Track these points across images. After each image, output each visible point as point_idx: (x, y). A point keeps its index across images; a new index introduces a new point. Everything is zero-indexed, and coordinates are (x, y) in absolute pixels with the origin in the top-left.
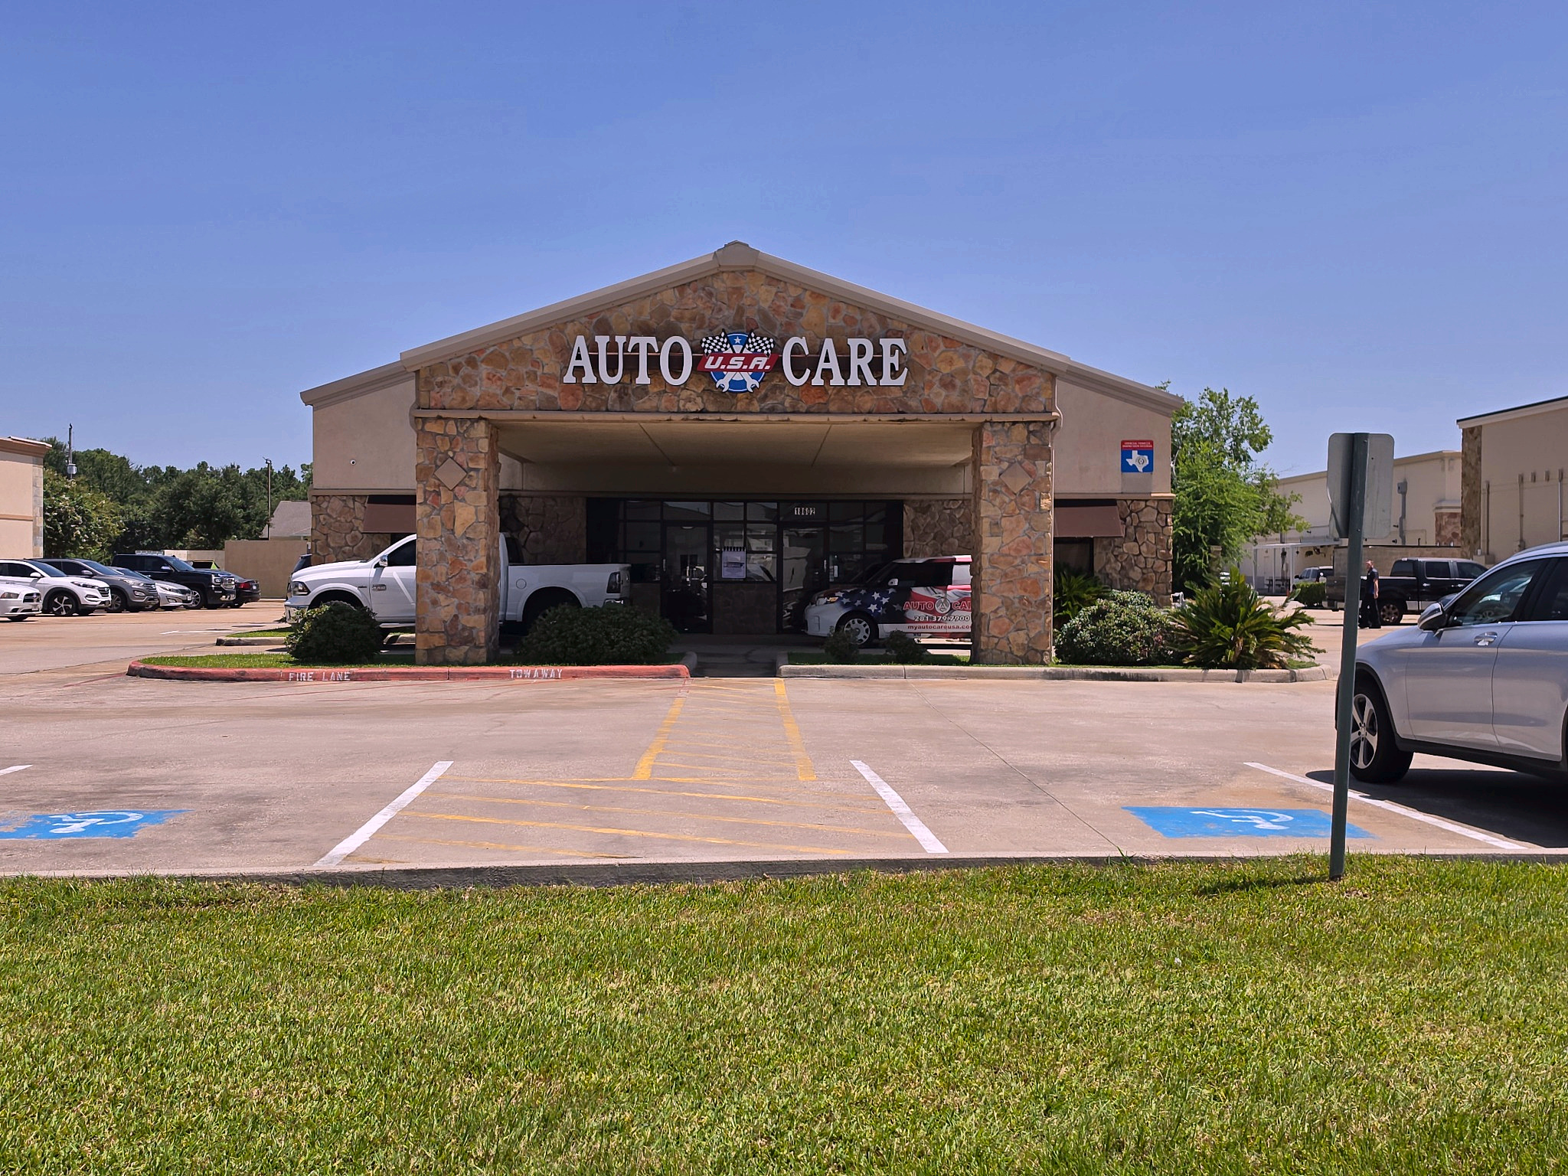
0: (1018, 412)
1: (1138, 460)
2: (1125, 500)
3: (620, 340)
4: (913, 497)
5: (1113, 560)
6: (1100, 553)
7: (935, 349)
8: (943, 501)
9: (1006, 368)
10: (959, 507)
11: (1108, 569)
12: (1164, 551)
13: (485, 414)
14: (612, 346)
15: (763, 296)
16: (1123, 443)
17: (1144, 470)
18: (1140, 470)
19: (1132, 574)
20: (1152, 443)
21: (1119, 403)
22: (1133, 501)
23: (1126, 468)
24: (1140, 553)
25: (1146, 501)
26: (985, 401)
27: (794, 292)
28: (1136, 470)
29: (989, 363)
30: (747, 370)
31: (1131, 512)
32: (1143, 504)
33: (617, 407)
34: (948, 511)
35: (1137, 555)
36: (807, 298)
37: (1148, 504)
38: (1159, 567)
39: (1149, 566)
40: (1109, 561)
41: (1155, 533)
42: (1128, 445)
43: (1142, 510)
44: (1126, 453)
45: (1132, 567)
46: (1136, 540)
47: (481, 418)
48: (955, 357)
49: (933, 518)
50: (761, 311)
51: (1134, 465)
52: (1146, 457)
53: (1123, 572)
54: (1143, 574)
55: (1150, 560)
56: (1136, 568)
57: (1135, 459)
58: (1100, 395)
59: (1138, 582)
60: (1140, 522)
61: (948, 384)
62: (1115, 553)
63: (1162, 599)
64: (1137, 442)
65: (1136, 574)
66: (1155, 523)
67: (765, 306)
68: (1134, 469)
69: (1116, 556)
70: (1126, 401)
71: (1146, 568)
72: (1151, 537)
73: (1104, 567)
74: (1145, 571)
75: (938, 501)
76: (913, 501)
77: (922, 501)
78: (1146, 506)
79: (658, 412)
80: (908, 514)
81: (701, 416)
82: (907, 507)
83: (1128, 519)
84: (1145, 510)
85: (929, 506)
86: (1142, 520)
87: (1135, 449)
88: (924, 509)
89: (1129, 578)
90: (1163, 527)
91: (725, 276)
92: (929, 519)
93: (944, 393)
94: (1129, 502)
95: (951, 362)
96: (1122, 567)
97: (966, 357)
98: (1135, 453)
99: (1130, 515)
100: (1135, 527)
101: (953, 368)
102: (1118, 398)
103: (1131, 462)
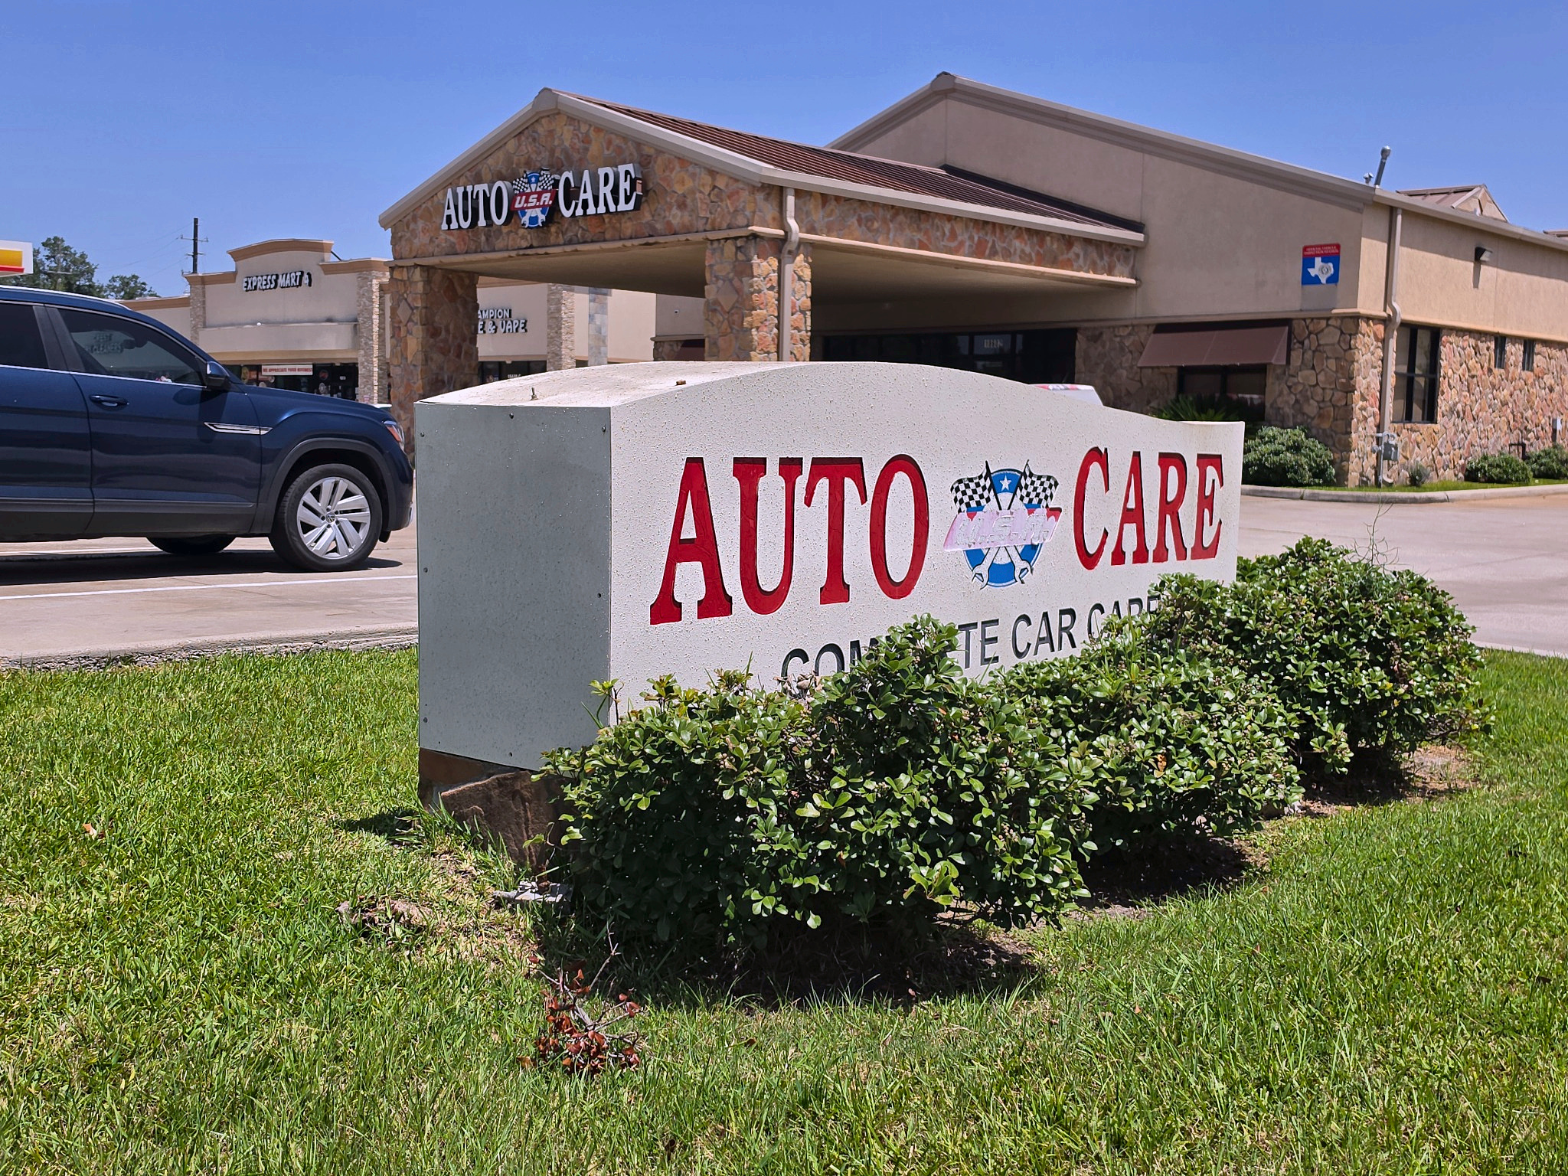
0: (729, 227)
1: (1321, 269)
2: (1304, 320)
3: (469, 189)
4: (1086, 325)
5: (1286, 391)
6: (1273, 384)
7: (672, 170)
8: (1114, 327)
9: (721, 183)
10: (1130, 334)
11: (1280, 402)
12: (1344, 380)
13: (418, 261)
14: (465, 194)
15: (566, 136)
16: (1305, 249)
17: (1329, 280)
18: (1323, 281)
19: (1307, 409)
20: (1338, 246)
21: (1304, 200)
22: (1312, 319)
23: (1308, 280)
24: (1317, 384)
25: (1328, 319)
26: (707, 219)
27: (584, 128)
28: (1319, 282)
29: (708, 179)
30: (538, 207)
31: (1310, 333)
32: (1323, 323)
33: (486, 248)
34: (1118, 339)
35: (1314, 386)
36: (592, 134)
37: (1330, 322)
38: (1339, 400)
39: (1327, 399)
40: (1281, 394)
41: (1336, 358)
42: (1309, 252)
43: (1322, 330)
44: (1308, 262)
45: (1307, 400)
46: (1313, 368)
47: (416, 266)
48: (686, 177)
49: (1104, 346)
50: (565, 151)
51: (1317, 276)
52: (1331, 265)
53: (1297, 406)
54: (1320, 408)
55: (1328, 391)
56: (1312, 401)
57: (1320, 269)
58: (1283, 193)
59: (1313, 419)
60: (1319, 345)
61: (682, 206)
62: (1290, 384)
63: (1340, 440)
64: (1321, 246)
65: (1311, 408)
66: (1337, 346)
67: (567, 144)
68: (1316, 280)
69: (1290, 387)
70: (1310, 197)
71: (1323, 401)
72: (1332, 364)
73: (1275, 401)
74: (1322, 405)
75: (1109, 327)
76: (1086, 329)
77: (1095, 328)
78: (1328, 325)
79: (507, 250)
80: (1081, 344)
81: (529, 252)
82: (1079, 336)
83: (1306, 342)
84: (1326, 331)
85: (1101, 334)
86: (1321, 342)
87: (1318, 256)
88: (1096, 338)
89: (1304, 414)
90: (1345, 351)
91: (543, 121)
92: (1100, 348)
93: (679, 213)
94: (1308, 321)
95: (683, 183)
96: (1297, 401)
97: (693, 176)
98: (1318, 260)
99: (1308, 337)
100: (1314, 352)
101: (686, 187)
102: (1302, 194)
103: (1313, 272)
